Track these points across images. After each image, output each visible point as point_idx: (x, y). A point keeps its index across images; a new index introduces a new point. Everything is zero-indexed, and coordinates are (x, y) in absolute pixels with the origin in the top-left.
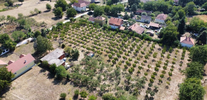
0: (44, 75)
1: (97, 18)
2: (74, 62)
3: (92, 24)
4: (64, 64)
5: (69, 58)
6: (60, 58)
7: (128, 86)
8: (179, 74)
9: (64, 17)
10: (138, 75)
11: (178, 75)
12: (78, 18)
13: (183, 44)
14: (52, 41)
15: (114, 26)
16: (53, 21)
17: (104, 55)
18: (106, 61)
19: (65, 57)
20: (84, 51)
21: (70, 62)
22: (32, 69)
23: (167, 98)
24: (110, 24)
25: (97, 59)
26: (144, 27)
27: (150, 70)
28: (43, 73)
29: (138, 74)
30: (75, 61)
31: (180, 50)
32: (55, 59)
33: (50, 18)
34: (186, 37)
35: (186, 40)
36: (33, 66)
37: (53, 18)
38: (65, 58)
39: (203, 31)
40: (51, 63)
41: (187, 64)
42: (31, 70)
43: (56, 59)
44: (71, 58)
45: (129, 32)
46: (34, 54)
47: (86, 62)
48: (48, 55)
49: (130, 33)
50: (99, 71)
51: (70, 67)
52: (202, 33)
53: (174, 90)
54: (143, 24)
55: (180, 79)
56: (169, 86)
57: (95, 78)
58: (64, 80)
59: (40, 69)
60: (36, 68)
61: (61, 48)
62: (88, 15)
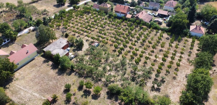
0: (48, 65)
1: (102, 6)
2: (78, 52)
3: (97, 11)
4: (67, 54)
5: (73, 48)
6: (64, 48)
7: (134, 76)
8: (187, 65)
9: (67, 4)
11: (186, 65)
12: (82, 5)
13: (193, 34)
14: (55, 30)
15: (120, 14)
16: (55, 8)
17: (110, 45)
18: (112, 51)
19: (69, 47)
20: (89, 40)
21: (74, 52)
22: (35, 60)
23: (174, 89)
24: (116, 12)
25: (103, 49)
26: (152, 15)
27: (157, 60)
28: (46, 63)
29: (145, 64)
30: (80, 51)
31: (189, 39)
32: (58, 49)
33: (52, 5)
34: (196, 26)
35: (196, 28)
36: (36, 56)
37: (55, 6)
38: (69, 48)
39: (215, 19)
40: (54, 53)
41: (196, 54)
42: (34, 61)
43: (59, 49)
44: (75, 48)
45: (136, 20)
46: (37, 43)
47: (90, 52)
48: (51, 45)
49: (137, 21)
50: (104, 61)
51: (74, 57)
52: (214, 22)
53: (182, 80)
54: (151, 12)
55: (189, 69)
56: (176, 77)
57: (100, 69)
58: (68, 70)
59: (43, 59)
60: (39, 59)
61: (64, 37)
62: (92, 2)
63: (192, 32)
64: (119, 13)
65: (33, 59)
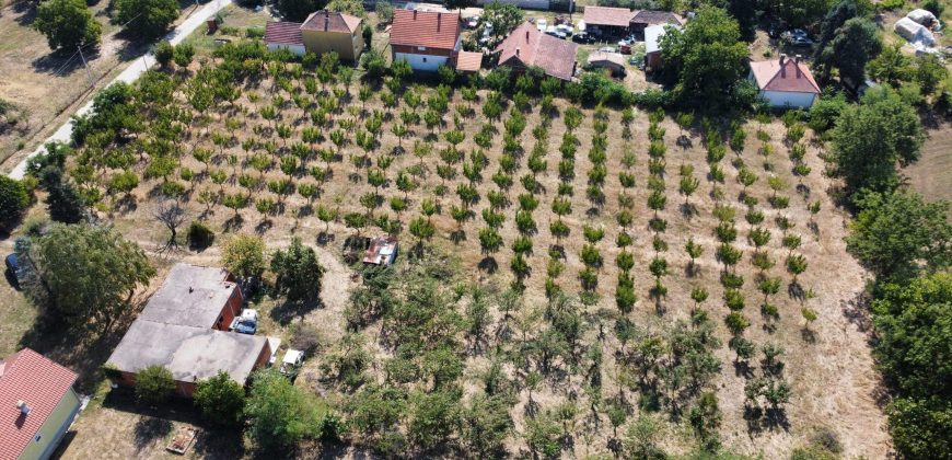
0: (174, 452)
1: (311, 24)
2: (309, 319)
3: (298, 59)
4: (263, 359)
5: (268, 304)
6: (221, 324)
7: (645, 380)
8: (822, 254)
9: (109, 46)
10: (657, 306)
11: (819, 257)
12: (196, 33)
13: (776, 98)
14: (111, 216)
15: (421, 56)
16: (51, 80)
17: (447, 235)
18: (475, 268)
19: (247, 306)
20: (332, 237)
21: (284, 324)
22: (76, 439)
23: (834, 393)
24: (396, 48)
25: (429, 272)
26: (564, 34)
27: (699, 266)
28: (159, 443)
29: (658, 299)
30: (313, 312)
31: (769, 126)
32: (195, 335)
33: (20, 62)
34: (781, 63)
35: (783, 73)
36: (71, 419)
37: (41, 65)
38: (249, 314)
39: (848, 22)
40: (183, 370)
41: (829, 192)
42: (71, 447)
43: (204, 339)
44: (282, 301)
45: (513, 77)
46: (37, 327)
47: (371, 306)
48: (142, 319)
49: (520, 81)
50: (467, 337)
51: (303, 359)
52: (845, 32)
53: (841, 338)
54: (552, 19)
55: (838, 276)
56: (813, 327)
57: (472, 389)
58: (308, 450)
59: (128, 421)
60: (99, 426)
61: (188, 250)
62: (242, 11)
63: (774, 93)
64: (415, 50)
65: (65, 439)
